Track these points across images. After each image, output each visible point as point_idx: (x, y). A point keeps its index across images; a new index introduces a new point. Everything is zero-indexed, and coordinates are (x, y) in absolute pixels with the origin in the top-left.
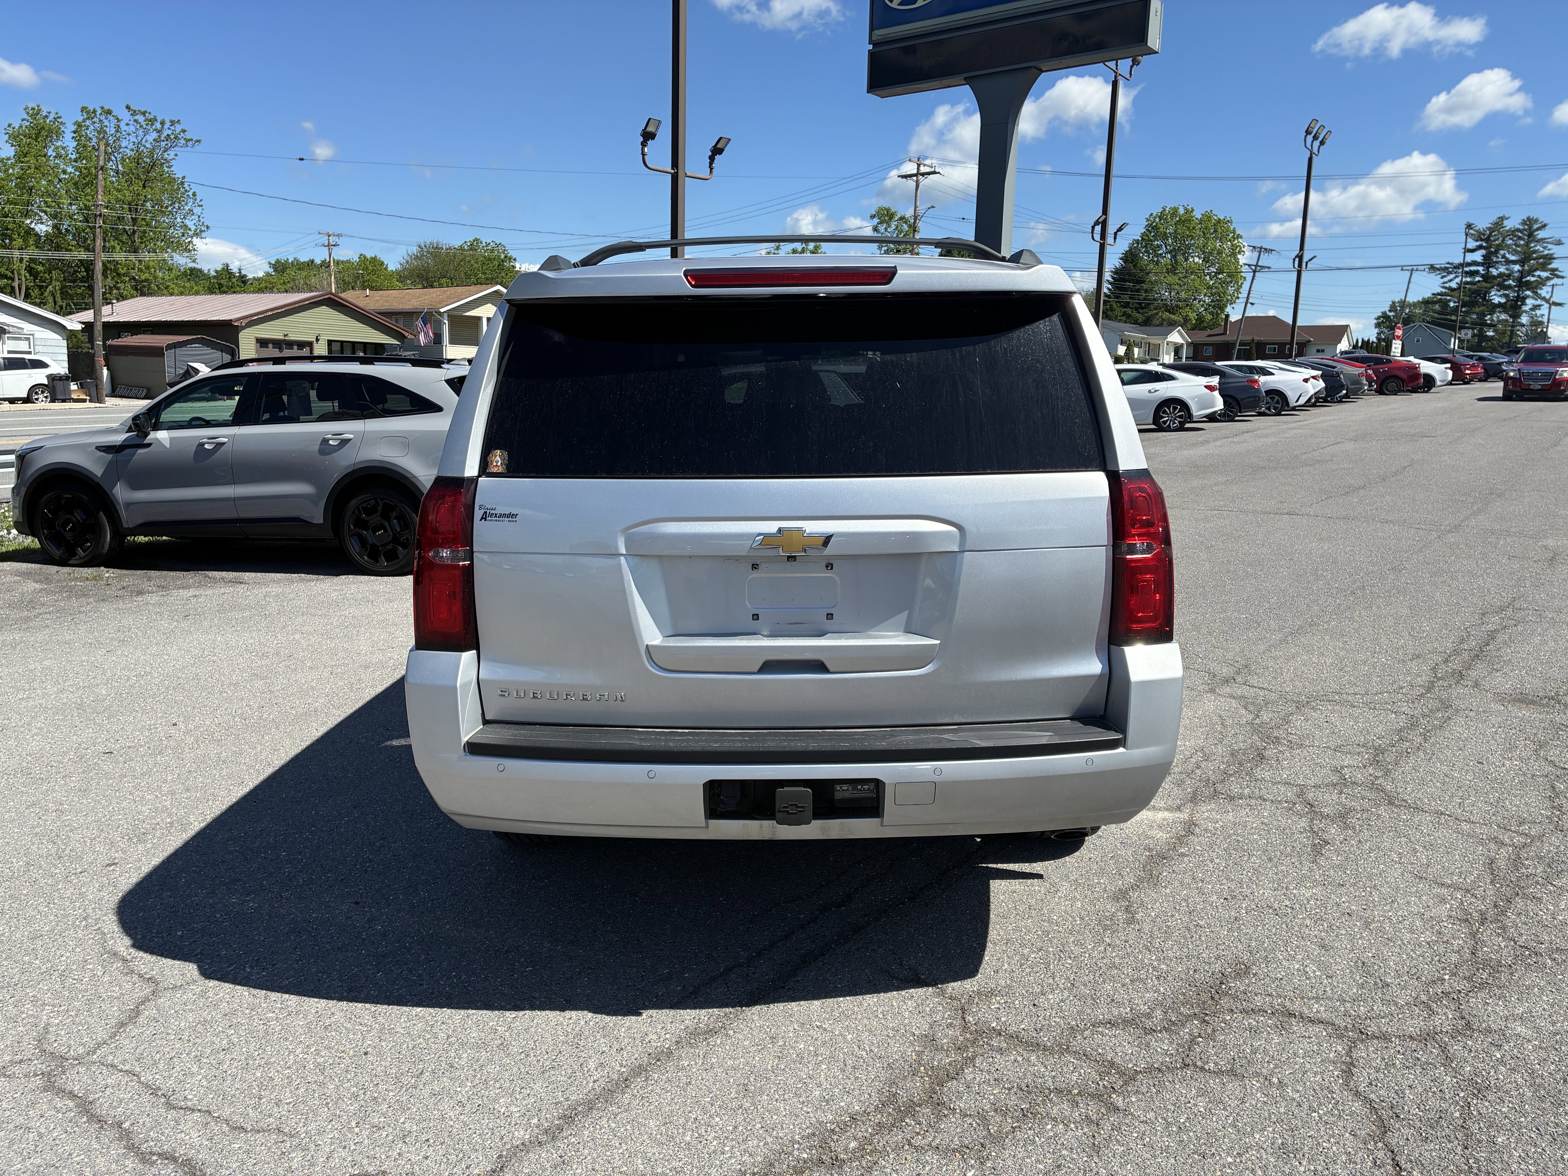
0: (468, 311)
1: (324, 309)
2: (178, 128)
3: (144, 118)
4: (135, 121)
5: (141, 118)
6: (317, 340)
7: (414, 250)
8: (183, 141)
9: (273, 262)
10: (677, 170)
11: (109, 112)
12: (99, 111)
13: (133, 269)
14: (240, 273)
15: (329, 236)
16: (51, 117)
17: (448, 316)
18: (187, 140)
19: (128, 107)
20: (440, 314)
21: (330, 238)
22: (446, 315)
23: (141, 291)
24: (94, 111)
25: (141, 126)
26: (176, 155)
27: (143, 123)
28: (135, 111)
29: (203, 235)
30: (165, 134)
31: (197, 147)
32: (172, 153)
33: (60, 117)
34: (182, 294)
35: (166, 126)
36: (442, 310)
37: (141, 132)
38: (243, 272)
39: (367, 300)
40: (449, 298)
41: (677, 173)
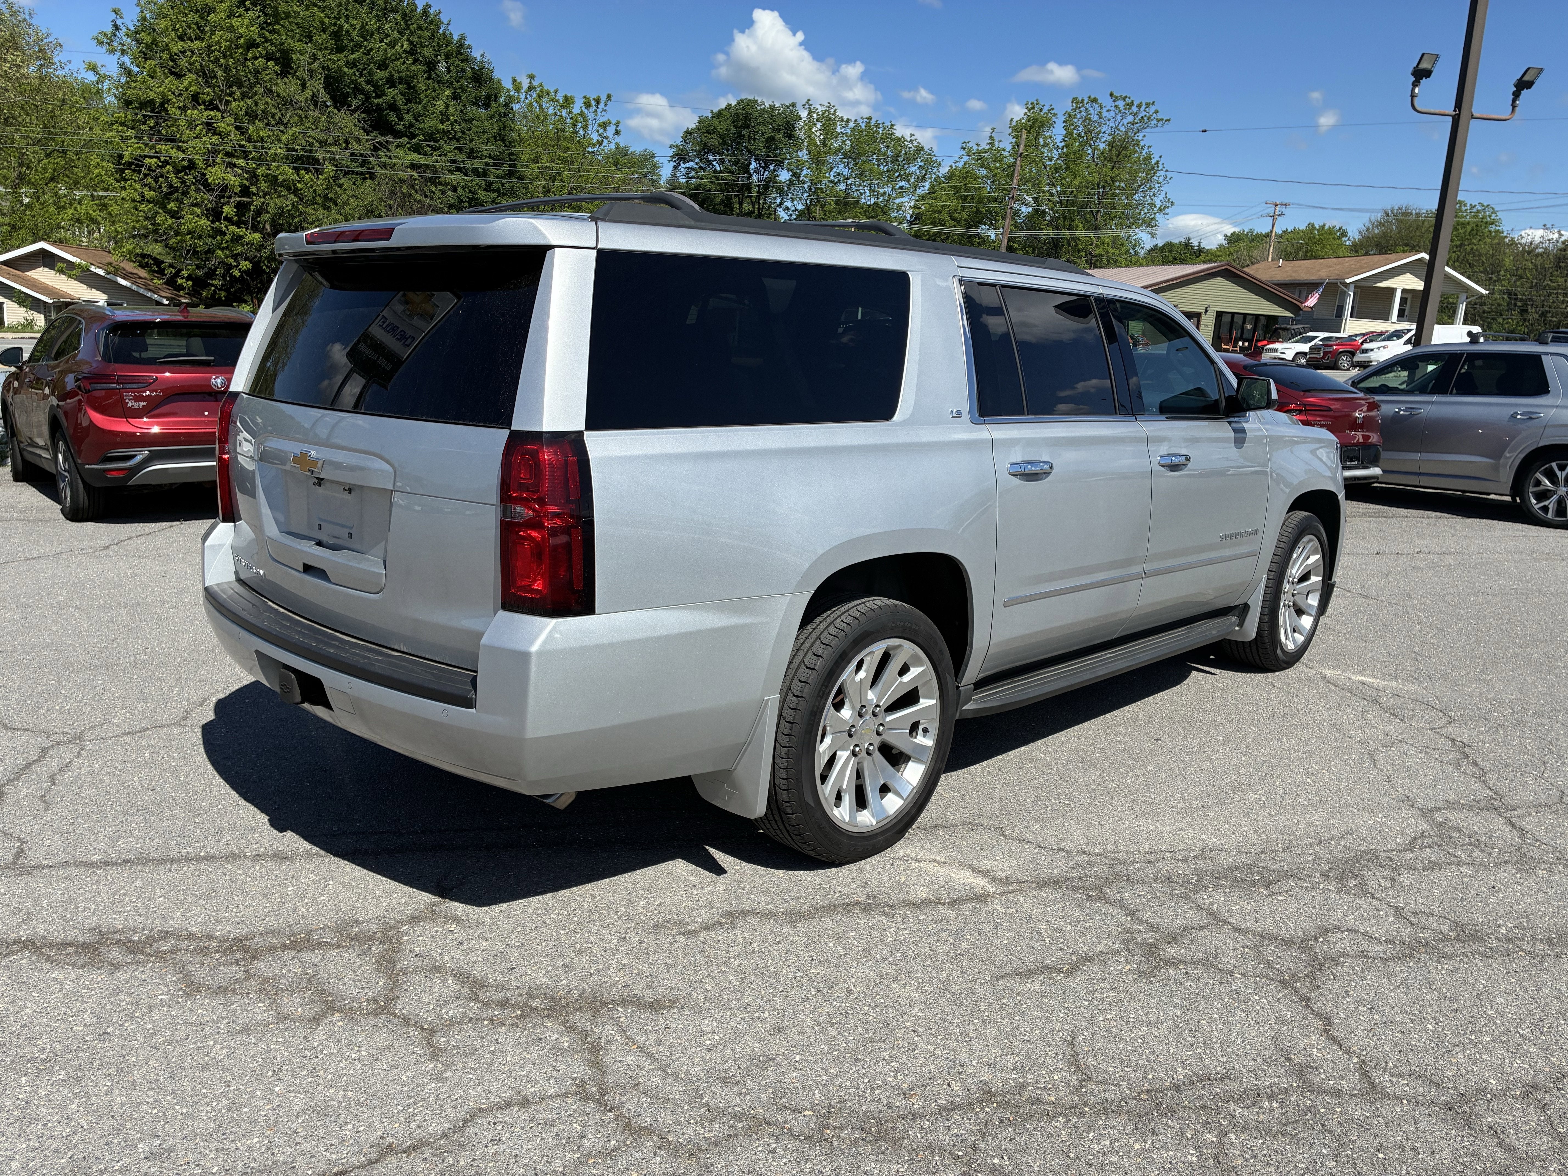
0: (1380, 281)
1: (1219, 280)
2: (1152, 109)
3: (1124, 103)
4: (1116, 106)
5: (1121, 104)
6: (1206, 311)
7: (1379, 216)
8: (1155, 122)
9: (1229, 235)
10: (1460, 111)
11: (1095, 100)
12: (1086, 101)
13: (1091, 245)
14: (1199, 246)
15: (1276, 205)
16: (1045, 110)
17: (1355, 287)
18: (1158, 120)
19: (1111, 95)
20: (1347, 285)
21: (1277, 208)
22: (1352, 287)
23: (1095, 264)
24: (1082, 101)
25: (1120, 111)
26: (1144, 136)
27: (1122, 108)
28: (1117, 97)
29: (1167, 211)
30: (1140, 117)
31: (1167, 126)
32: (1141, 135)
33: (1053, 109)
34: (1127, 266)
35: (1142, 109)
36: (1348, 281)
37: (1119, 118)
38: (1202, 246)
39: (1278, 271)
40: (1362, 267)
41: (1459, 115)
